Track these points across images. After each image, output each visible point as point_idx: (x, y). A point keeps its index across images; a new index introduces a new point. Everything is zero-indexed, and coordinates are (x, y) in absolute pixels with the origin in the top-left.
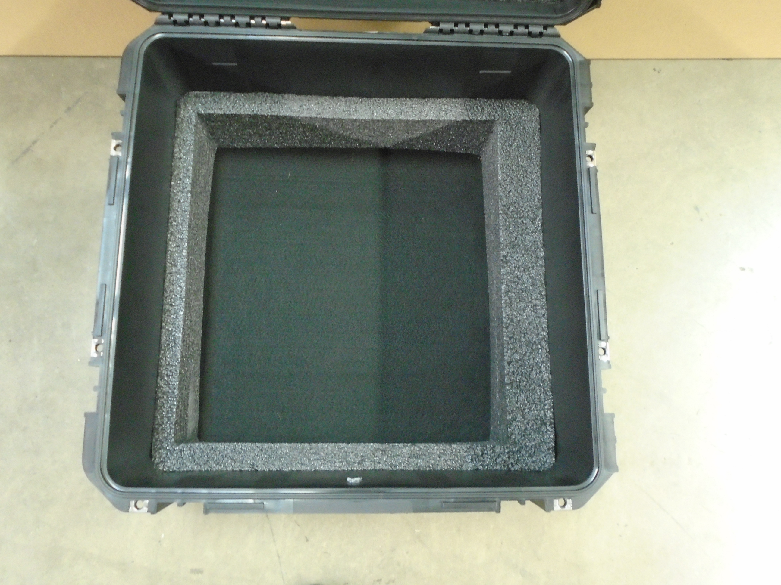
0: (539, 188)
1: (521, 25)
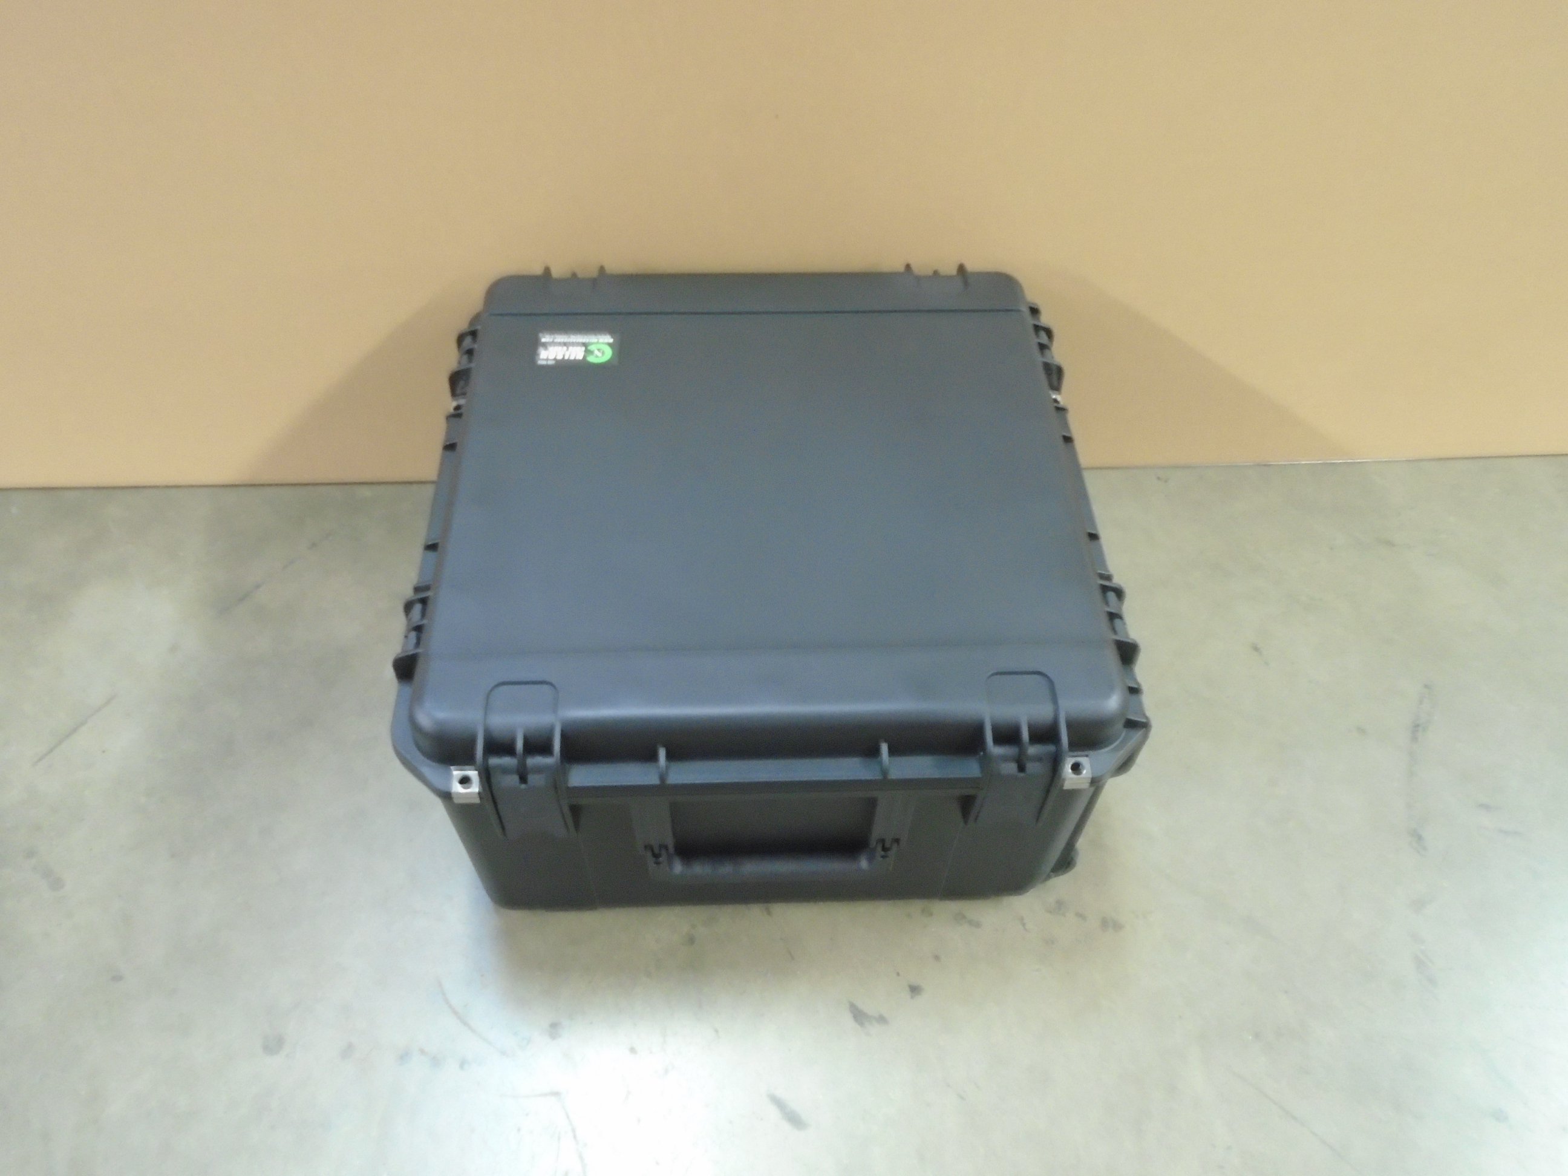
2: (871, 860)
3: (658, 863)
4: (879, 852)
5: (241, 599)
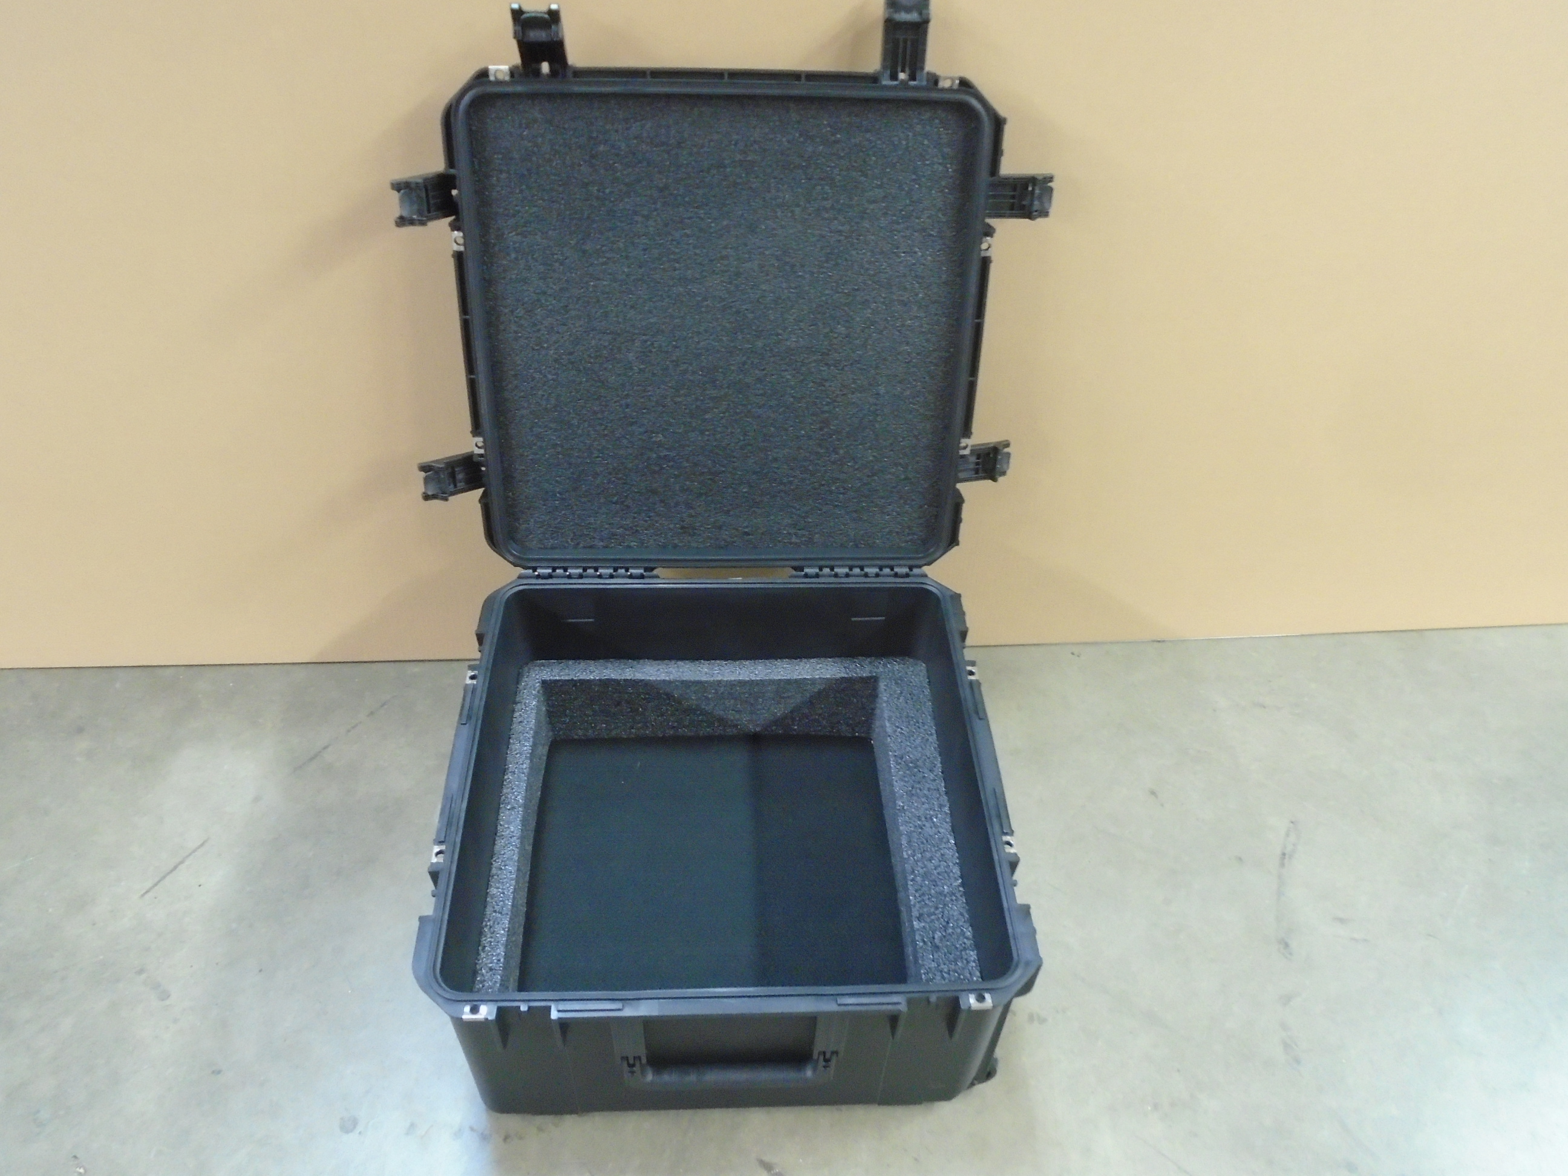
0: (935, 736)
1: (886, 567)
2: (815, 1070)
3: (633, 1072)
4: (822, 1063)
5: (312, 759)
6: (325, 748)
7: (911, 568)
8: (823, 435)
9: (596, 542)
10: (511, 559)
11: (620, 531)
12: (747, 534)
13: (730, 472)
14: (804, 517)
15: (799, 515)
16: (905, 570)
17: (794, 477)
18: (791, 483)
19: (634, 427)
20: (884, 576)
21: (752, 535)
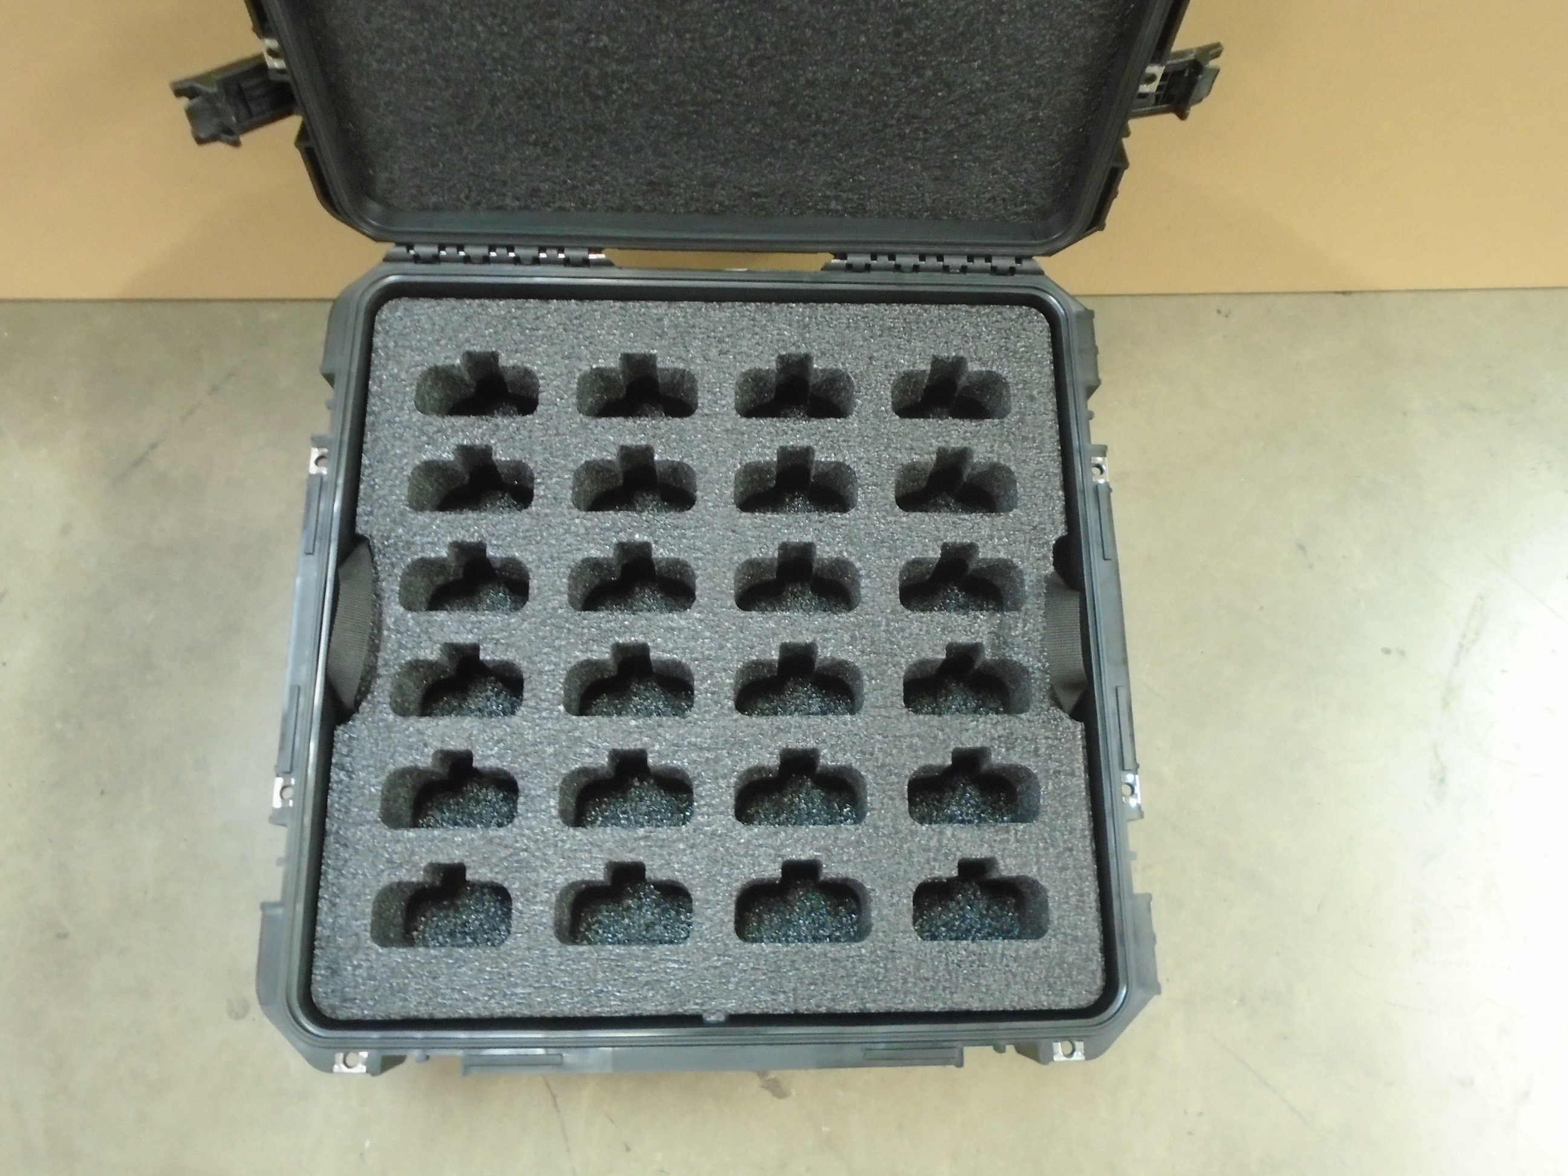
1: (980, 256)
5: (136, 464)
6: (153, 446)
7: (1019, 260)
8: (898, 45)
9: (508, 201)
10: (369, 231)
11: (546, 186)
12: (757, 195)
13: (731, 103)
14: (853, 175)
15: (844, 170)
16: (1009, 263)
17: (842, 112)
18: (835, 121)
19: (556, 22)
20: (974, 271)
21: (766, 197)
